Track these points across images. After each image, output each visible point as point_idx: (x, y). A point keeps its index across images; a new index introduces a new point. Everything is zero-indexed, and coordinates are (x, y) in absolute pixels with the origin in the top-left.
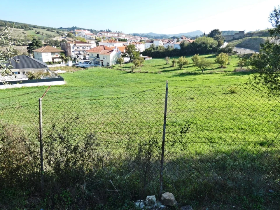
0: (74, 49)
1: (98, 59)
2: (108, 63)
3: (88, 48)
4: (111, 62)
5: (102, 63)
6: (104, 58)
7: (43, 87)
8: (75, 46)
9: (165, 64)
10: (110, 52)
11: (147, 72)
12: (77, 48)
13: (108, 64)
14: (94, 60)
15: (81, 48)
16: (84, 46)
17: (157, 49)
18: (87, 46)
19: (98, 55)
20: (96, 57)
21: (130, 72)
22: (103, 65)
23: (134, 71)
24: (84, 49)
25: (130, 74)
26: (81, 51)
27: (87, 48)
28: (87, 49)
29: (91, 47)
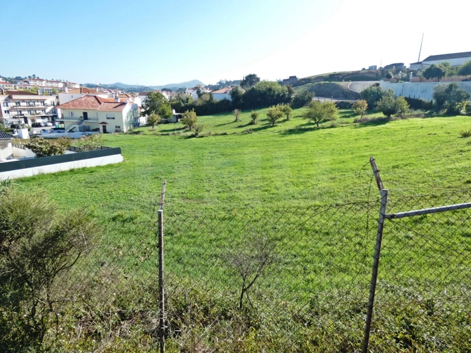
0: (7, 106)
1: (86, 121)
2: (119, 127)
3: (40, 103)
4: (124, 124)
5: (104, 127)
6: (108, 118)
8: (11, 100)
9: (234, 122)
10: (120, 105)
11: (225, 134)
12: (14, 104)
13: (118, 129)
14: (79, 123)
15: (23, 104)
16: (31, 100)
17: (187, 102)
18: (38, 101)
19: (85, 114)
20: (81, 117)
21: (192, 136)
22: (107, 131)
23: (200, 134)
24: (30, 106)
25: (194, 139)
26: (24, 110)
27: (36, 103)
28: (37, 107)
29: (45, 102)
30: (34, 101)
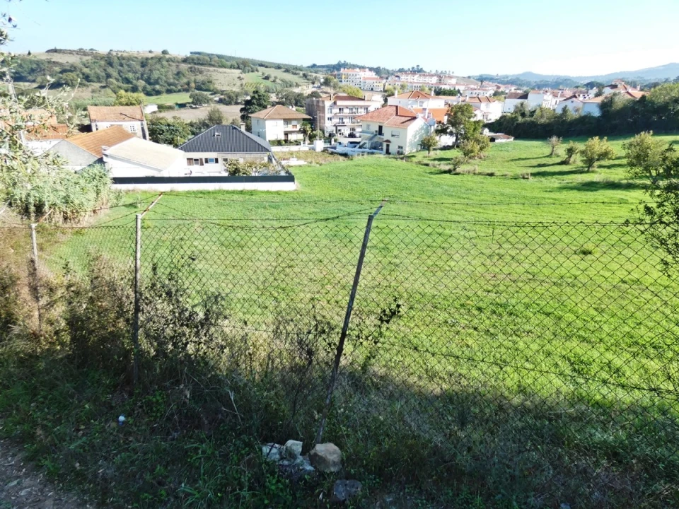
0: (331, 113)
1: (379, 136)
2: (402, 148)
3: (363, 110)
4: (408, 144)
5: (388, 146)
6: (393, 136)
7: (252, 193)
8: (335, 107)
9: (547, 156)
10: (409, 120)
11: (491, 175)
12: (338, 111)
13: (400, 150)
14: (371, 139)
15: (346, 111)
16: (354, 106)
17: (532, 116)
18: (361, 107)
19: (381, 128)
20: (376, 131)
21: (449, 172)
22: (390, 151)
23: (458, 170)
24: (352, 113)
25: (447, 176)
26: (346, 117)
27: (359, 110)
28: (359, 114)
29: (369, 109)
30: (357, 108)
